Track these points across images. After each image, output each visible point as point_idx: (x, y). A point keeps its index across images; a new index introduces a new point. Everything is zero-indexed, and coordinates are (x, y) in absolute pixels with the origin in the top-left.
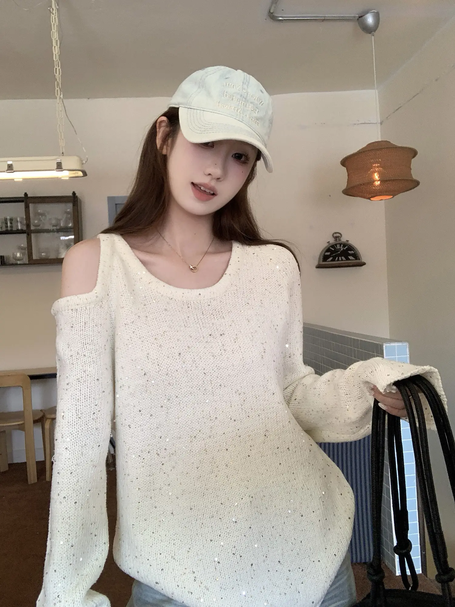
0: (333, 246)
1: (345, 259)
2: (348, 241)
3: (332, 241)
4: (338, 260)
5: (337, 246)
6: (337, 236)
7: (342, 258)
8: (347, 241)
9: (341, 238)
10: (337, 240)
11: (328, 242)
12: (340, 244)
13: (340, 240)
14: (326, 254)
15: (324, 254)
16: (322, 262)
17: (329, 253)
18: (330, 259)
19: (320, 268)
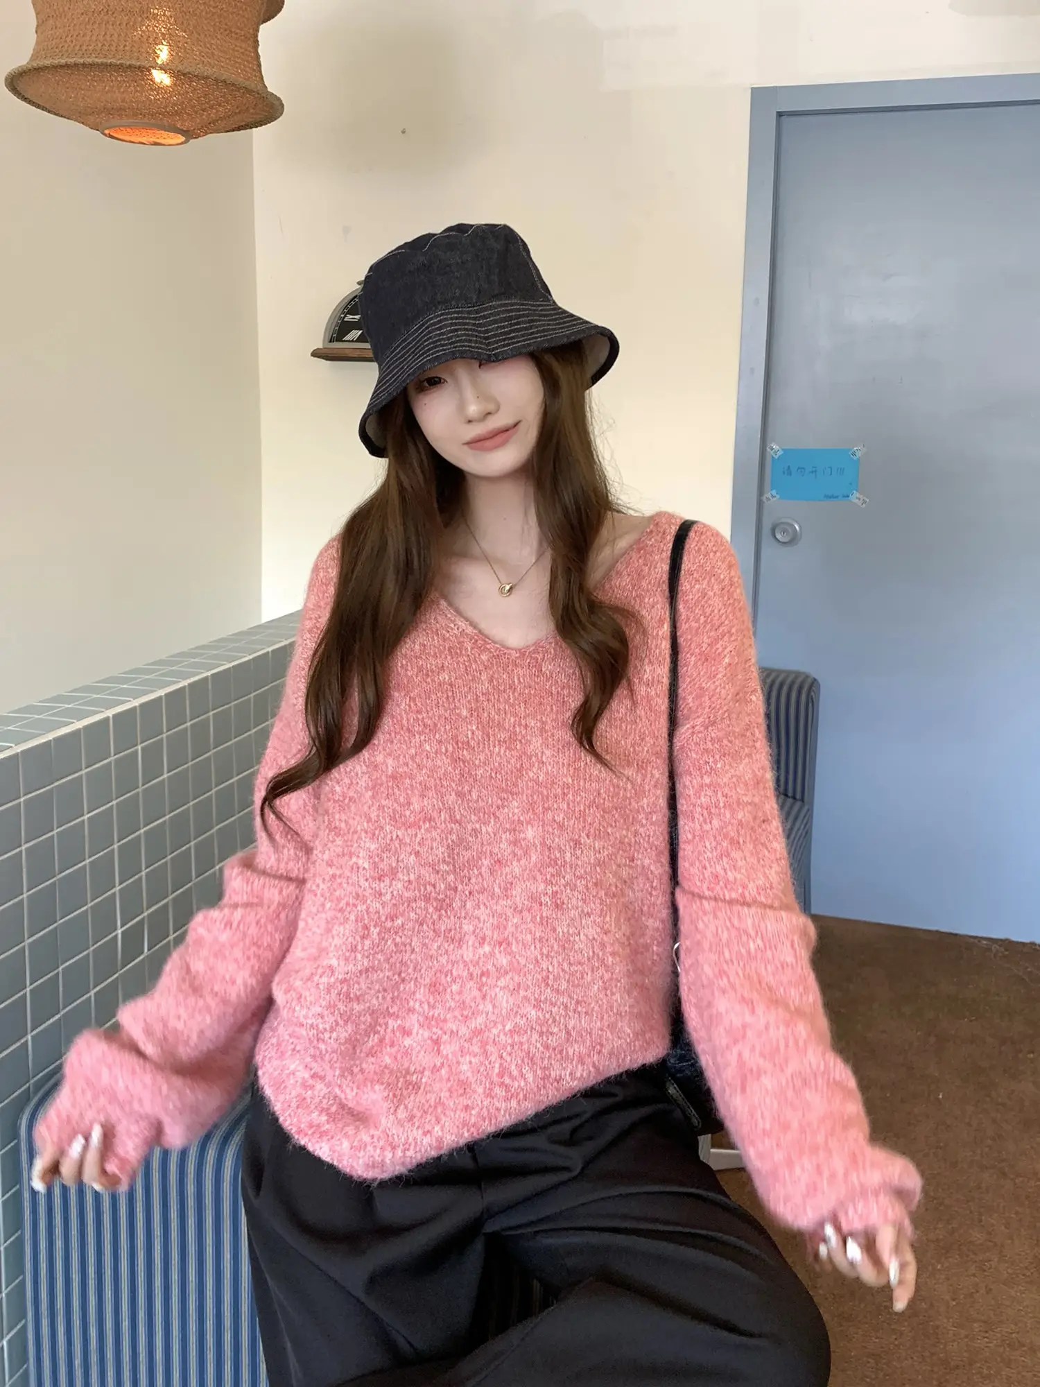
14: (349, 318)
15: (340, 318)
16: (330, 341)
17: (358, 317)
18: (356, 334)
19: (327, 360)
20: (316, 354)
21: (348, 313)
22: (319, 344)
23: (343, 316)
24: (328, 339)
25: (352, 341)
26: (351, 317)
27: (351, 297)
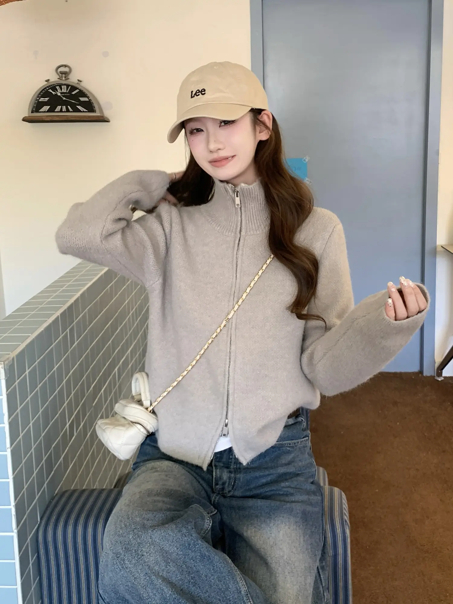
0: (54, 88)
1: (72, 111)
2: (81, 81)
3: (54, 78)
5: (63, 87)
6: (64, 71)
7: (67, 109)
8: (78, 80)
9: (68, 76)
10: (62, 77)
11: (47, 81)
12: (68, 86)
13: (67, 79)
15: (36, 100)
17: (47, 99)
18: (46, 108)
19: (31, 122)
20: (24, 120)
21: (41, 97)
22: (26, 113)
23: (38, 98)
24: (31, 112)
25: (45, 112)
26: (43, 99)
27: (42, 89)
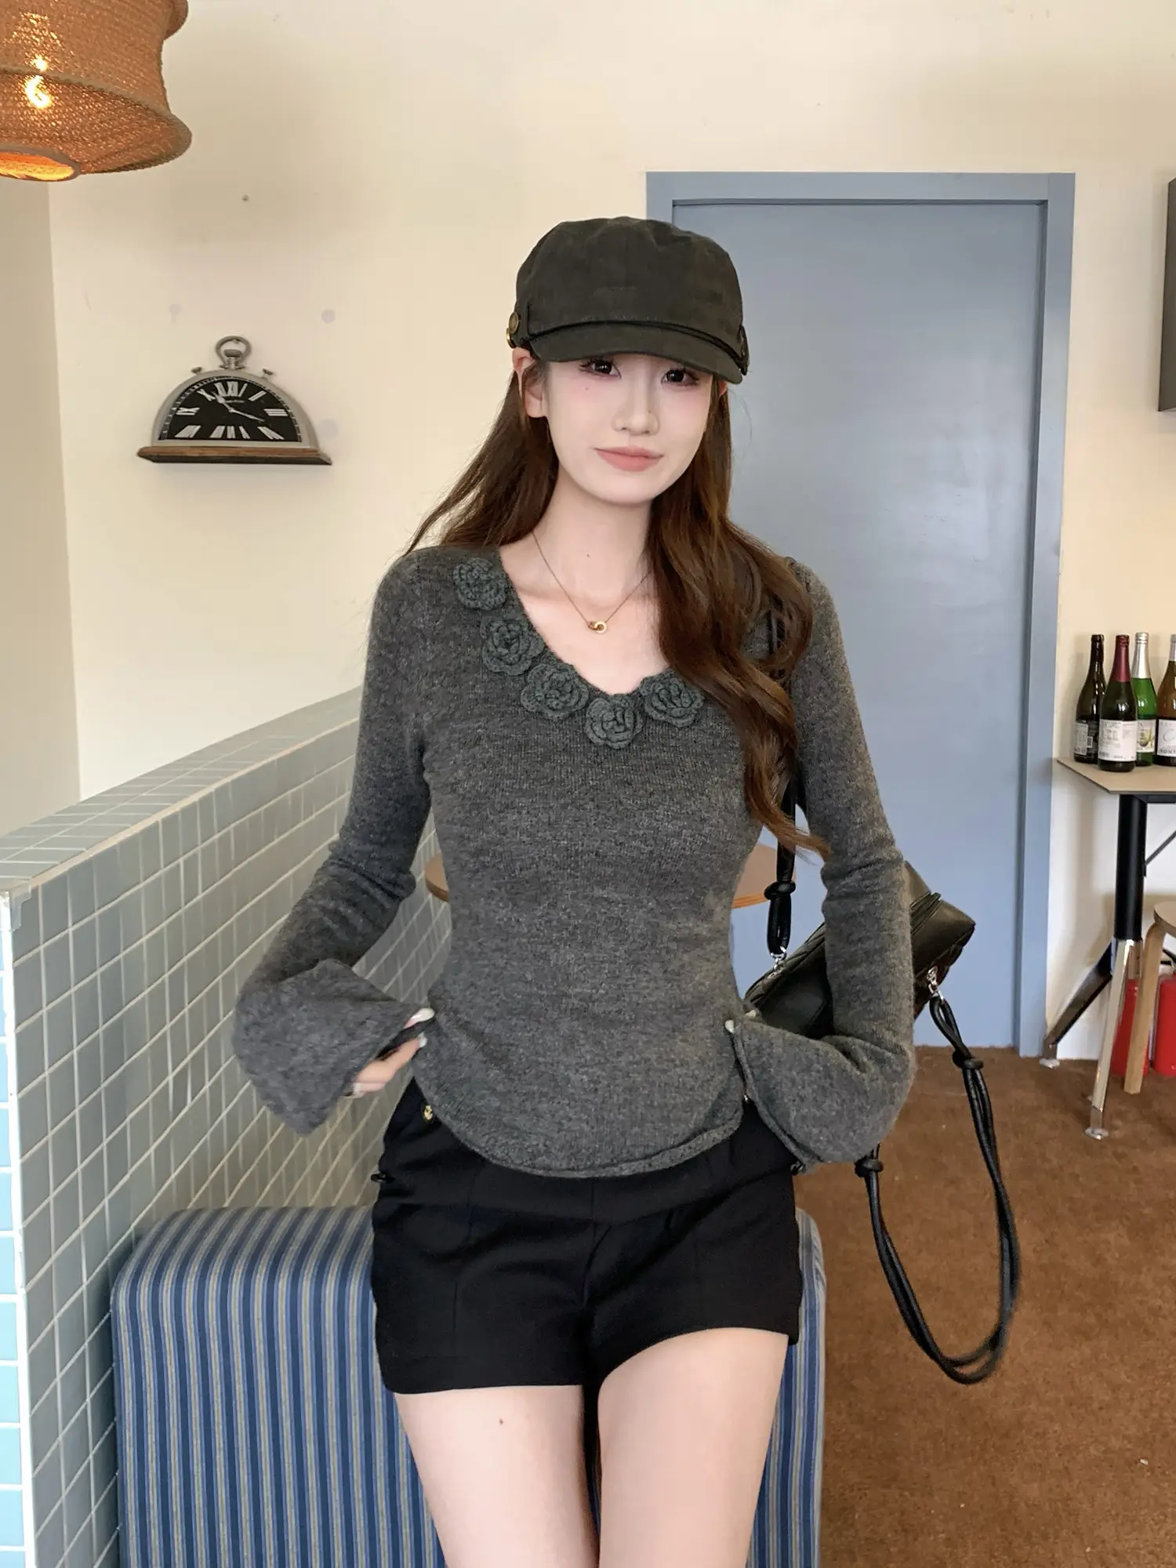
1: (249, 437)
2: (270, 373)
3: (211, 365)
4: (224, 437)
5: (230, 384)
6: (234, 351)
7: (238, 432)
8: (265, 371)
9: (242, 361)
10: (229, 363)
11: (197, 371)
12: (241, 382)
13: (240, 367)
14: (183, 411)
15: (171, 412)
16: (160, 439)
17: (194, 410)
18: (192, 430)
19: (154, 461)
20: (144, 454)
21: (181, 406)
22: (146, 440)
23: (175, 409)
24: (158, 437)
25: (189, 439)
26: (186, 410)
27: (185, 387)
